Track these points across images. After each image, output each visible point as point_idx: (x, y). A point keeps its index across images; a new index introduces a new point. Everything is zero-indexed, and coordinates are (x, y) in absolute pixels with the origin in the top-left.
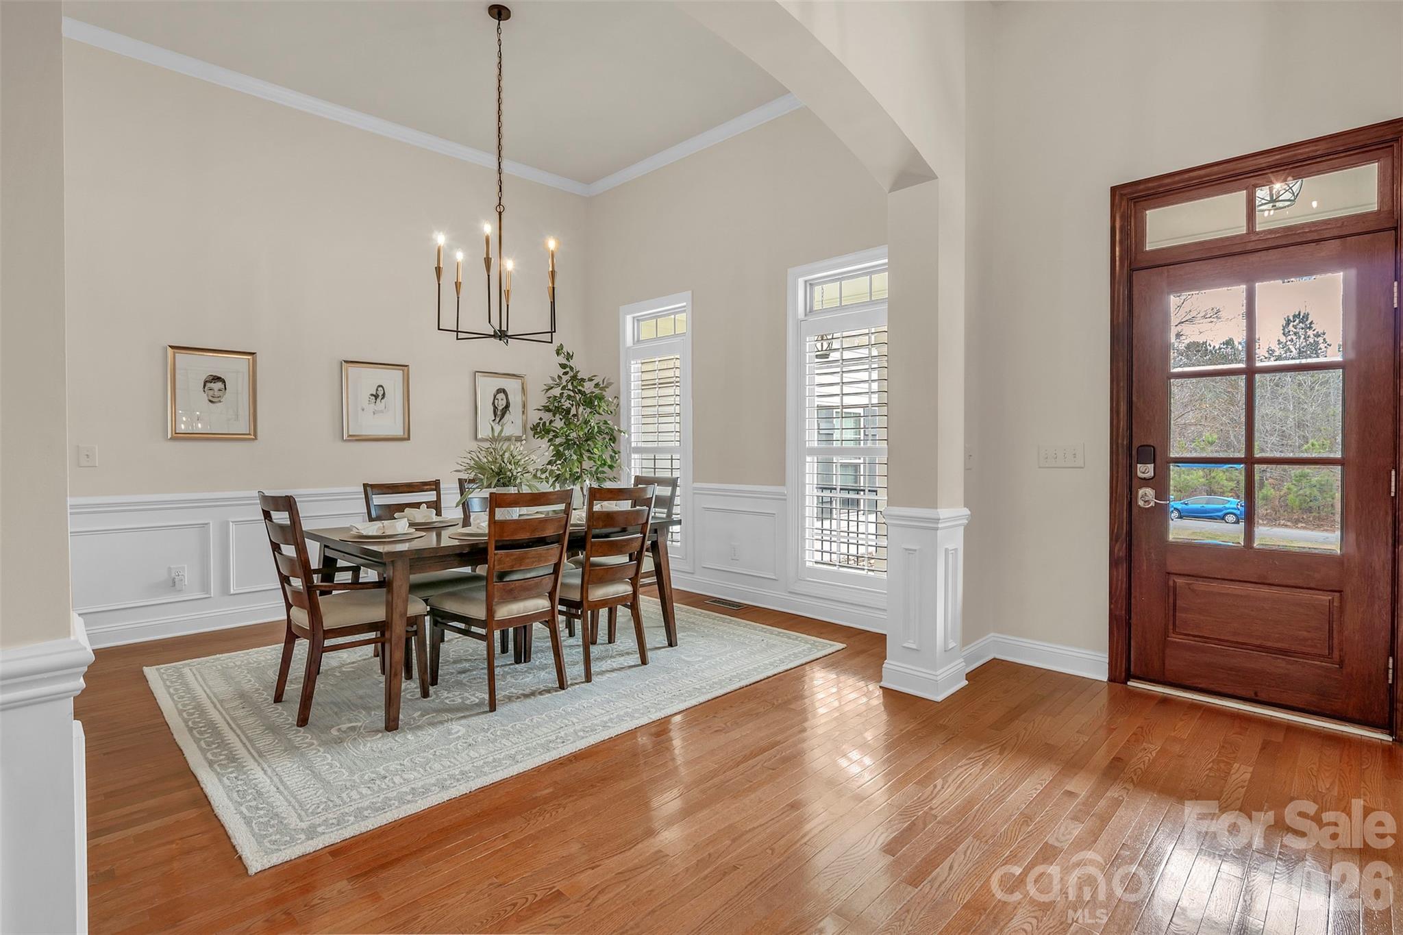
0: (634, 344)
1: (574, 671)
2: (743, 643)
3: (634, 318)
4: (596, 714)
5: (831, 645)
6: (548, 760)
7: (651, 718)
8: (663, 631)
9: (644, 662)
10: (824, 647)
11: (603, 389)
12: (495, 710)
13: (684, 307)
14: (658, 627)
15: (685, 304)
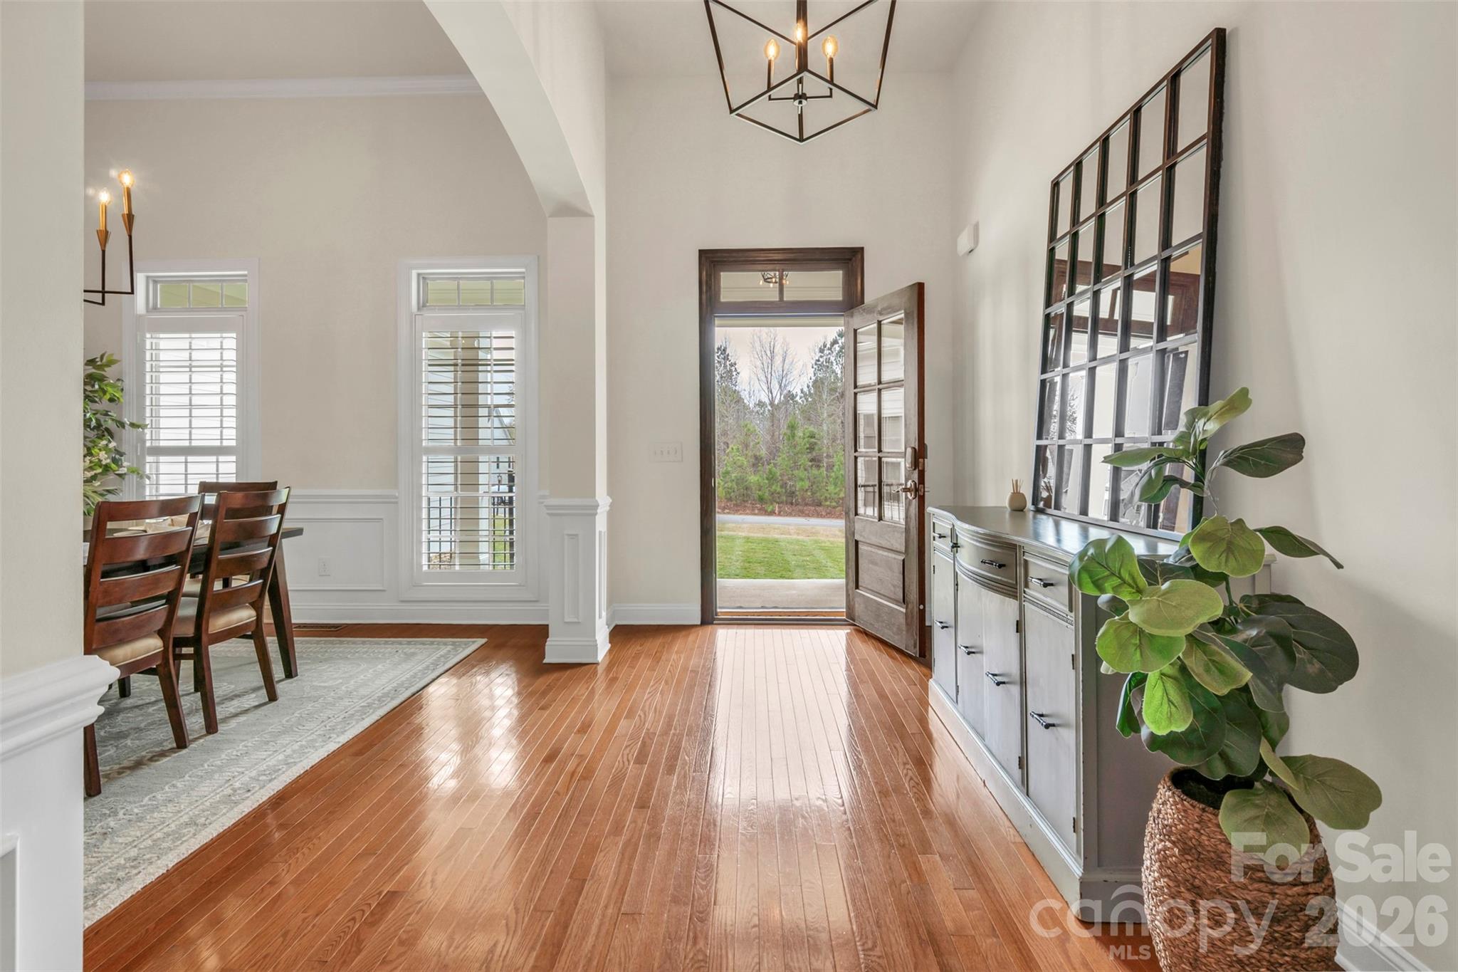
0: (147, 311)
1: (195, 722)
2: (377, 658)
3: (148, 277)
4: (264, 757)
5: (474, 642)
6: (247, 811)
7: (339, 742)
8: (258, 667)
9: (272, 697)
10: (467, 645)
11: (101, 367)
12: (99, 792)
13: (245, 276)
14: (250, 664)
15: (246, 273)
